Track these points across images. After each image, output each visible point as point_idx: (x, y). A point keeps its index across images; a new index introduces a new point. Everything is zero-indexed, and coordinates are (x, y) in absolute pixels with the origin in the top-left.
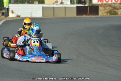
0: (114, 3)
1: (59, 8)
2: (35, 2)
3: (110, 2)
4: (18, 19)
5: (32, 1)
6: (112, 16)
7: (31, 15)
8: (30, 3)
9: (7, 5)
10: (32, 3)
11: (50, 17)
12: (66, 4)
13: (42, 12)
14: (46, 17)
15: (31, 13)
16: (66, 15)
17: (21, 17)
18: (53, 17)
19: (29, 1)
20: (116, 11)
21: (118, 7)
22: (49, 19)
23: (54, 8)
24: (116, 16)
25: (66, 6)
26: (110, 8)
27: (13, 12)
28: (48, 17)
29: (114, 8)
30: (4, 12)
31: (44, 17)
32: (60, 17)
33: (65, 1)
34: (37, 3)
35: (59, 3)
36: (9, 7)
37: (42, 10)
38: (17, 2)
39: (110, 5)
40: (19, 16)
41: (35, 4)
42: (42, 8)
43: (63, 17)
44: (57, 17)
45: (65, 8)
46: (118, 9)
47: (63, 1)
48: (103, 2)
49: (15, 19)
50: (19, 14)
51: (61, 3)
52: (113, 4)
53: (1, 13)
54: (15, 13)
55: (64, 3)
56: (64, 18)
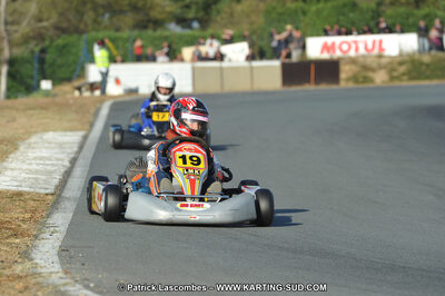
0: (364, 56)
3: (352, 53)
6: (360, 86)
20: (370, 74)
21: (374, 65)
24: (371, 85)
26: (355, 68)
29: (366, 68)
39: (353, 61)
46: (373, 70)
48: (334, 52)
52: (361, 59)
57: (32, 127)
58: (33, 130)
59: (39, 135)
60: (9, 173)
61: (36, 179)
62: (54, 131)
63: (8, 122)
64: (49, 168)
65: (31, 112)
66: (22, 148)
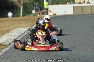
1: (87, 6)
2: (67, 3)
4: (55, 17)
5: (65, 2)
7: (65, 13)
8: (64, 4)
9: (47, 6)
10: (65, 4)
11: (80, 14)
12: (92, 3)
13: (72, 10)
14: (76, 14)
15: (64, 11)
16: (92, 12)
17: (57, 15)
18: (82, 14)
19: (63, 2)
22: (79, 15)
23: (82, 7)
25: (92, 5)
27: (50, 11)
28: (78, 14)
30: (44, 12)
31: (75, 14)
32: (87, 13)
33: (91, 1)
34: (69, 3)
35: (86, 2)
36: (48, 7)
37: (73, 8)
38: (53, 3)
40: (56, 14)
41: (68, 4)
42: (73, 7)
43: (89, 13)
44: (85, 14)
45: (91, 6)
47: (89, 1)
49: (52, 16)
50: (55, 13)
51: (88, 3)
53: (42, 13)
54: (53, 12)
55: (90, 3)
56: (91, 14)
57: (17, 26)
58: (17, 27)
59: (17, 29)
60: (1, 39)
61: (7, 41)
62: (22, 27)
63: (12, 25)
64: (12, 38)
65: (20, 22)
66: (10, 32)
